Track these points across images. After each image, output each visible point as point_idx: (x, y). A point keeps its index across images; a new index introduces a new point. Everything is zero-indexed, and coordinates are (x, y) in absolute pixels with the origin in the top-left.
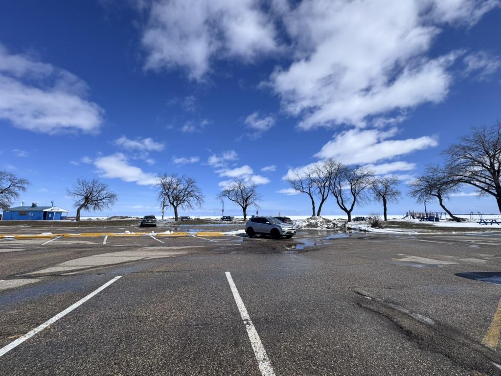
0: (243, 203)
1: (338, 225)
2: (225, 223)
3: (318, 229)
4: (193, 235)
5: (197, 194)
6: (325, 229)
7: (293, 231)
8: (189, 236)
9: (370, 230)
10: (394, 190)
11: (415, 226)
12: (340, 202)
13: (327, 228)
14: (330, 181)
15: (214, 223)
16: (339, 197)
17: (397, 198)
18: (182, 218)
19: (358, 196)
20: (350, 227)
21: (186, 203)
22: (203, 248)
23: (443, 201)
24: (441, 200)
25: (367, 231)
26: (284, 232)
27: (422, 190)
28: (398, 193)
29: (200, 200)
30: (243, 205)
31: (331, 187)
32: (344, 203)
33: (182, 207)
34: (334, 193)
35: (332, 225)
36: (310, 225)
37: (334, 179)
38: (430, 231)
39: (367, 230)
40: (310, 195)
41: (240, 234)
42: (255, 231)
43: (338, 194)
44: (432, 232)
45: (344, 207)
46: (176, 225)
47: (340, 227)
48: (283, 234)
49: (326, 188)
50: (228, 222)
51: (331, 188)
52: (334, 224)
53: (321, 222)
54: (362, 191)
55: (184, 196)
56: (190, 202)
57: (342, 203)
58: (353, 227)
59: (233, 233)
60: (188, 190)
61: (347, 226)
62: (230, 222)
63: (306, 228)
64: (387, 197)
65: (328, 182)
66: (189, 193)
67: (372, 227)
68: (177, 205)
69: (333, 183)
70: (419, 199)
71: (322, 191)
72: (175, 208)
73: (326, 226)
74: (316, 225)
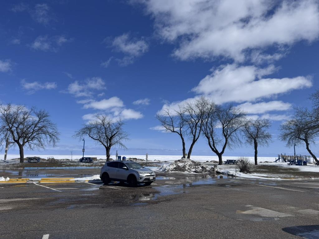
0: (107, 143)
1: (207, 169)
2: (83, 166)
3: (186, 172)
4: (34, 183)
5: (50, 131)
6: (193, 173)
7: (151, 178)
8: (28, 184)
9: (237, 175)
10: (265, 133)
11: (281, 171)
12: (212, 143)
13: (195, 172)
14: (202, 121)
15: (70, 165)
16: (211, 138)
17: (267, 141)
18: (30, 159)
19: (229, 138)
20: (219, 171)
21: (35, 141)
22: (38, 201)
23: (309, 145)
24: (307, 144)
25: (235, 176)
26: (141, 178)
27: (291, 133)
28: (268, 136)
29: (53, 137)
30: (106, 145)
31: (203, 127)
32: (215, 145)
33: (30, 146)
34: (206, 134)
35: (200, 168)
36: (178, 168)
37: (206, 118)
38: (292, 176)
39: (234, 174)
40: (181, 135)
41: (94, 180)
42: (111, 177)
43: (209, 136)
44: (294, 178)
45: (216, 149)
46: (19, 168)
47: (209, 171)
48: (140, 181)
49: (197, 128)
50: (87, 164)
51: (203, 129)
52: (202, 167)
53: (190, 165)
54: (234, 133)
55: (33, 133)
56: (42, 140)
57: (214, 145)
58: (221, 171)
59: (86, 179)
60: (39, 125)
61: (216, 170)
62: (90, 164)
63: (173, 172)
64: (258, 140)
65: (200, 122)
66: (40, 129)
67: (240, 171)
68: (24, 143)
69: (205, 123)
70: (289, 143)
71: (194, 132)
72: (21, 147)
73: (194, 170)
74: (183, 169)
